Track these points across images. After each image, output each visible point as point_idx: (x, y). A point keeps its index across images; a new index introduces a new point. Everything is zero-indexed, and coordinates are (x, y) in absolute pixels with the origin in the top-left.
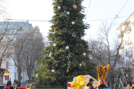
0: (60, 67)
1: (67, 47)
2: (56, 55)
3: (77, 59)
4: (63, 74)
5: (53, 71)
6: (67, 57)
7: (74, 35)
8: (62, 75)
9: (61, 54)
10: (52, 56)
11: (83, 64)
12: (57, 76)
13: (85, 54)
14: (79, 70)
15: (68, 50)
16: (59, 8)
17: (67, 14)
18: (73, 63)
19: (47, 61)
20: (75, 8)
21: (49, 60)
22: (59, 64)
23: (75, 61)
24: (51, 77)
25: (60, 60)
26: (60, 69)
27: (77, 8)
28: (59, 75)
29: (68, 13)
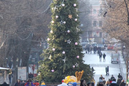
0: (58, 68)
1: (64, 52)
2: (55, 58)
3: (72, 62)
4: (61, 74)
5: (53, 71)
6: (64, 60)
7: (69, 42)
8: (59, 75)
9: (58, 58)
10: (52, 58)
11: (77, 65)
12: (56, 75)
13: (78, 57)
14: (73, 70)
15: (64, 54)
16: (57, 17)
17: (63, 23)
18: (68, 65)
19: (48, 62)
20: (70, 18)
21: (50, 62)
22: (58, 66)
23: (70, 63)
24: (51, 75)
25: (58, 62)
26: (59, 69)
27: (72, 17)
28: (58, 74)
29: (65, 22)
